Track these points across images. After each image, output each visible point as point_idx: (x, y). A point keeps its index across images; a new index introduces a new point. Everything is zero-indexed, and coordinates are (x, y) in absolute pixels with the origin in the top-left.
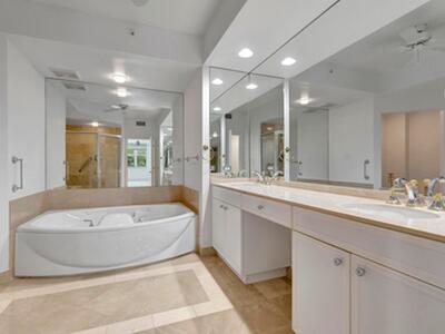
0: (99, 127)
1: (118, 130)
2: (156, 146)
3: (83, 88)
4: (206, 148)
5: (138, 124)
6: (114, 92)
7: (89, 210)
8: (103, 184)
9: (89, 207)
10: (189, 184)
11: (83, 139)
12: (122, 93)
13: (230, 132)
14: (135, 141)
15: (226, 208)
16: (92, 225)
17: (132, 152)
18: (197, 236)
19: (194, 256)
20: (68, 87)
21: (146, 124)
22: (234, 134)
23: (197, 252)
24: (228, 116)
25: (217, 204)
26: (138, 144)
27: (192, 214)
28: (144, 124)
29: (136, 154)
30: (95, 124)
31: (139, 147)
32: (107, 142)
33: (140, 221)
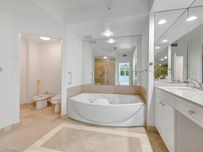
0: (107, 59)
1: (114, 59)
2: (131, 65)
3: (96, 42)
4: (151, 64)
5: (124, 56)
6: (108, 41)
7: (96, 94)
8: (107, 83)
9: (97, 93)
10: (143, 85)
11: (101, 64)
12: (111, 41)
13: (175, 54)
14: (124, 64)
15: (164, 105)
16: (91, 102)
17: (123, 69)
18: (146, 117)
19: (143, 129)
20: (91, 43)
21: (127, 55)
22: (178, 55)
23: (145, 127)
24: (174, 45)
25: (158, 100)
26: (126, 65)
27: (142, 103)
28: (126, 55)
29: (125, 70)
30: (105, 58)
31: (126, 67)
32: (110, 65)
33: (112, 103)
